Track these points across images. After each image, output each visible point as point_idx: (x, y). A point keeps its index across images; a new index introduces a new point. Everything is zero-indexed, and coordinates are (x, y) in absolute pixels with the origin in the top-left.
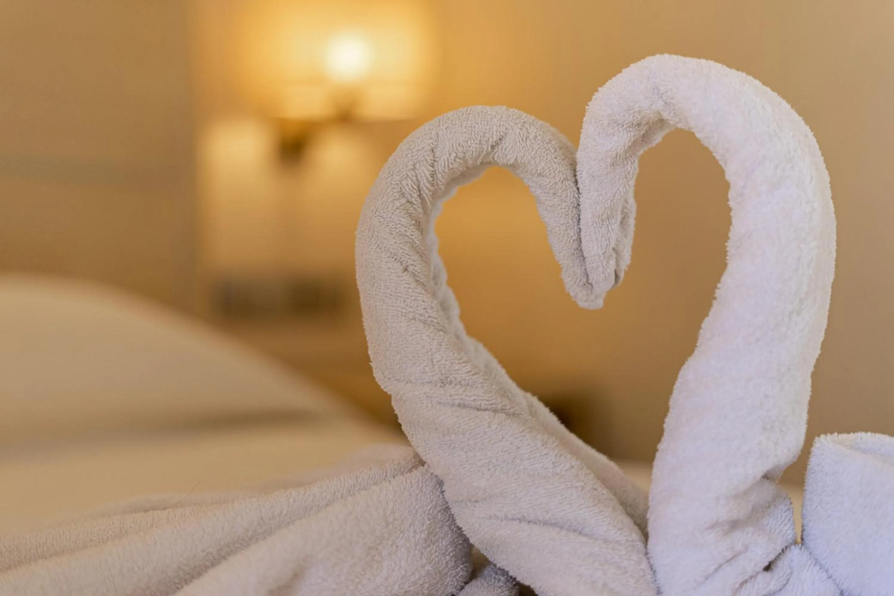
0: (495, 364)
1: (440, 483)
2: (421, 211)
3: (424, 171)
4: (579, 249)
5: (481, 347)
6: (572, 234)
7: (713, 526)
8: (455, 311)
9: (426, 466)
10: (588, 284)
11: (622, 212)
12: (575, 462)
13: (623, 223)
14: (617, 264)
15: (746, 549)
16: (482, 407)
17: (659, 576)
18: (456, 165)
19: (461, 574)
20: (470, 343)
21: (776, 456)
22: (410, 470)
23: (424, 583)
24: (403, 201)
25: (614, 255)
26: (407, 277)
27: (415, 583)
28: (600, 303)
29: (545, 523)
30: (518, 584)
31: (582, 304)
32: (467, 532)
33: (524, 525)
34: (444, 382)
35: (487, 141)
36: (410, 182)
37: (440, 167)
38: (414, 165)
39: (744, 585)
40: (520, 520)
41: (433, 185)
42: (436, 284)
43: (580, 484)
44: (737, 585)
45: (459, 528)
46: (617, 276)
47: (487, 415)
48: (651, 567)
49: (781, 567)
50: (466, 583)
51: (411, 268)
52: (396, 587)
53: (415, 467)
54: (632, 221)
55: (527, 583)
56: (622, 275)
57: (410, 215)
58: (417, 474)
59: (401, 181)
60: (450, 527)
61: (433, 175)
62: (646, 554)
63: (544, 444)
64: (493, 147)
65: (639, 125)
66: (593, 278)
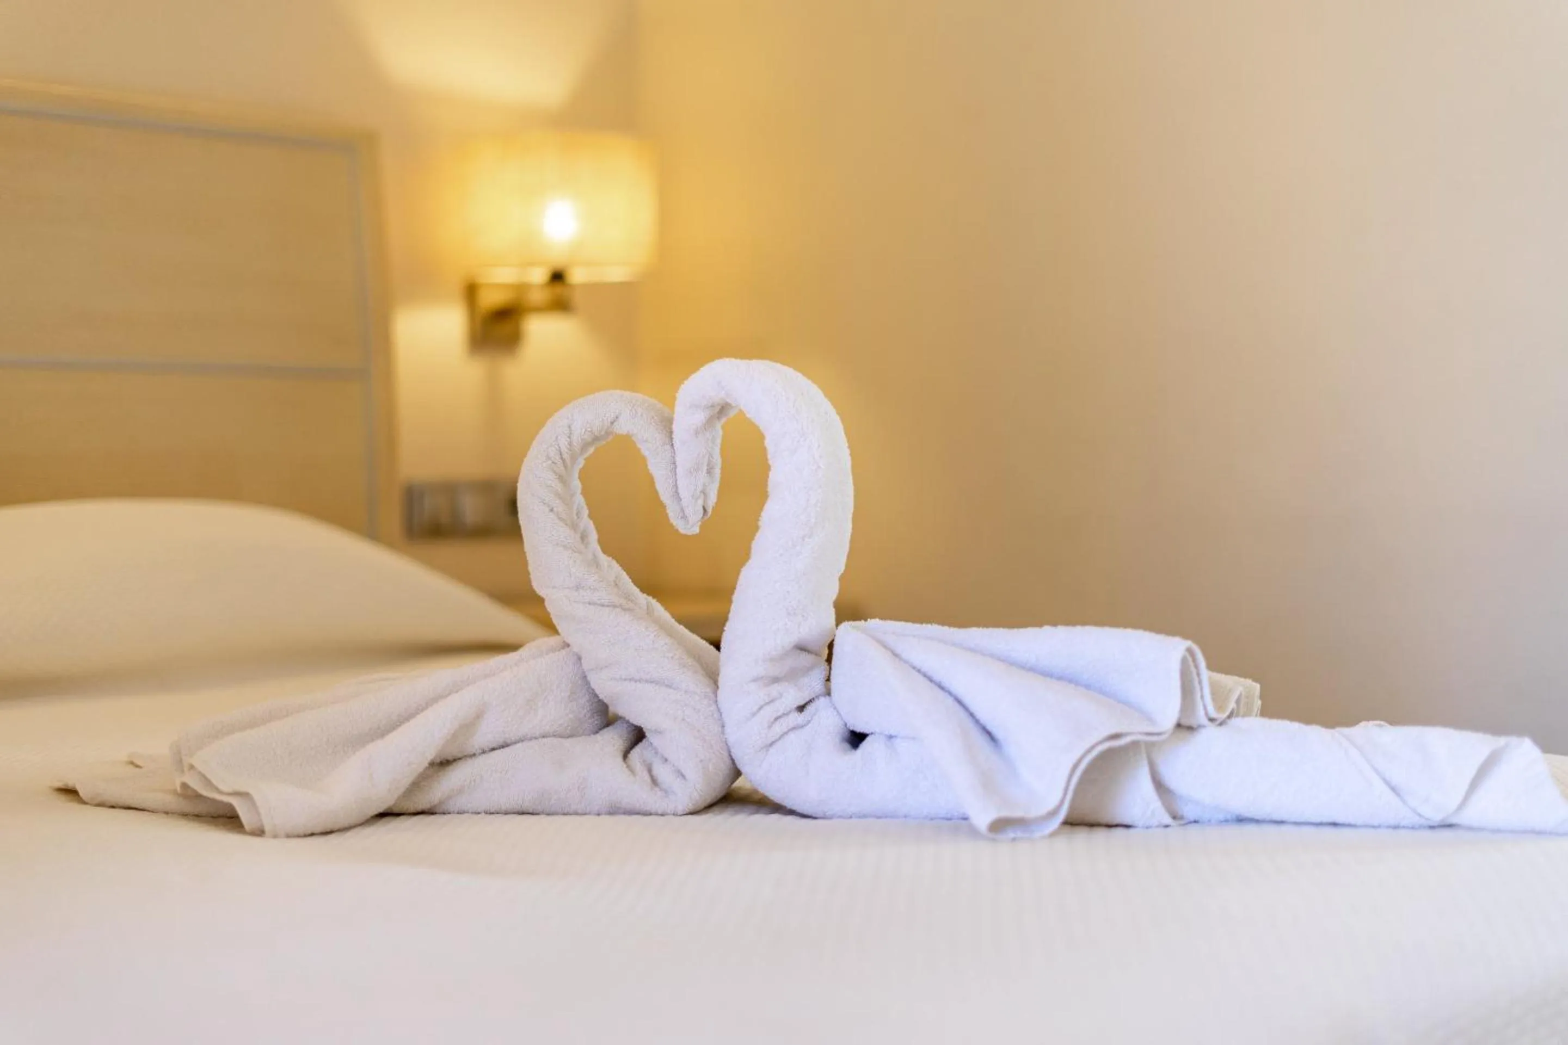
0: (624, 575)
1: (580, 659)
2: (562, 468)
3: (564, 443)
4: (677, 492)
5: (614, 563)
6: (671, 482)
7: (755, 680)
8: (593, 536)
9: (570, 648)
10: (684, 517)
11: (708, 465)
12: (668, 640)
13: (710, 472)
14: (705, 500)
15: (781, 695)
16: (606, 604)
17: (723, 716)
18: (586, 437)
19: (596, 722)
20: (604, 559)
21: (800, 633)
22: (559, 650)
23: (568, 726)
24: (550, 462)
25: (702, 496)
26: (552, 515)
27: (561, 725)
28: (696, 530)
29: (647, 681)
30: (633, 725)
31: (682, 531)
32: (597, 692)
33: (633, 683)
34: (578, 588)
35: (607, 419)
36: (553, 449)
37: (575, 438)
38: (557, 437)
39: (779, 720)
40: (630, 680)
41: (570, 450)
42: (578, 518)
43: (671, 655)
44: (772, 719)
45: (593, 690)
46: (705, 510)
47: (607, 609)
48: (719, 710)
49: (809, 709)
50: (601, 729)
51: (555, 509)
52: (548, 727)
53: (563, 648)
54: (717, 471)
55: (639, 725)
56: (710, 511)
57: (555, 472)
58: (564, 652)
59: (547, 448)
60: (588, 691)
61: (570, 444)
62: (716, 701)
63: (647, 628)
64: (612, 423)
65: (712, 406)
66: (687, 512)
